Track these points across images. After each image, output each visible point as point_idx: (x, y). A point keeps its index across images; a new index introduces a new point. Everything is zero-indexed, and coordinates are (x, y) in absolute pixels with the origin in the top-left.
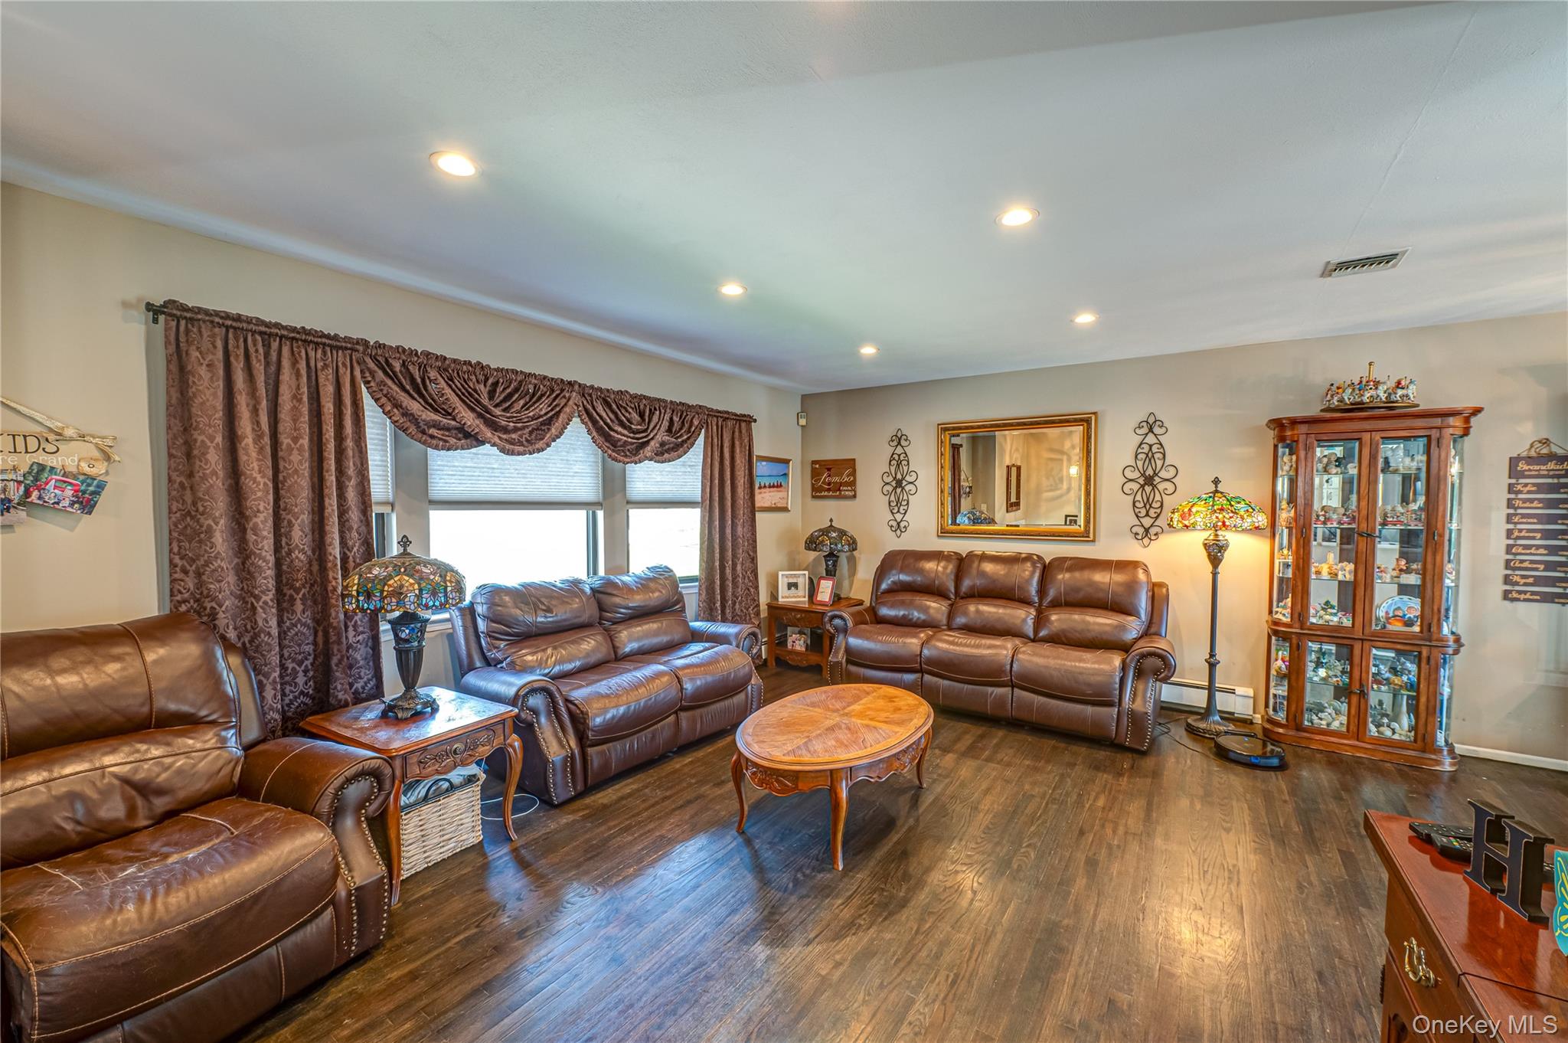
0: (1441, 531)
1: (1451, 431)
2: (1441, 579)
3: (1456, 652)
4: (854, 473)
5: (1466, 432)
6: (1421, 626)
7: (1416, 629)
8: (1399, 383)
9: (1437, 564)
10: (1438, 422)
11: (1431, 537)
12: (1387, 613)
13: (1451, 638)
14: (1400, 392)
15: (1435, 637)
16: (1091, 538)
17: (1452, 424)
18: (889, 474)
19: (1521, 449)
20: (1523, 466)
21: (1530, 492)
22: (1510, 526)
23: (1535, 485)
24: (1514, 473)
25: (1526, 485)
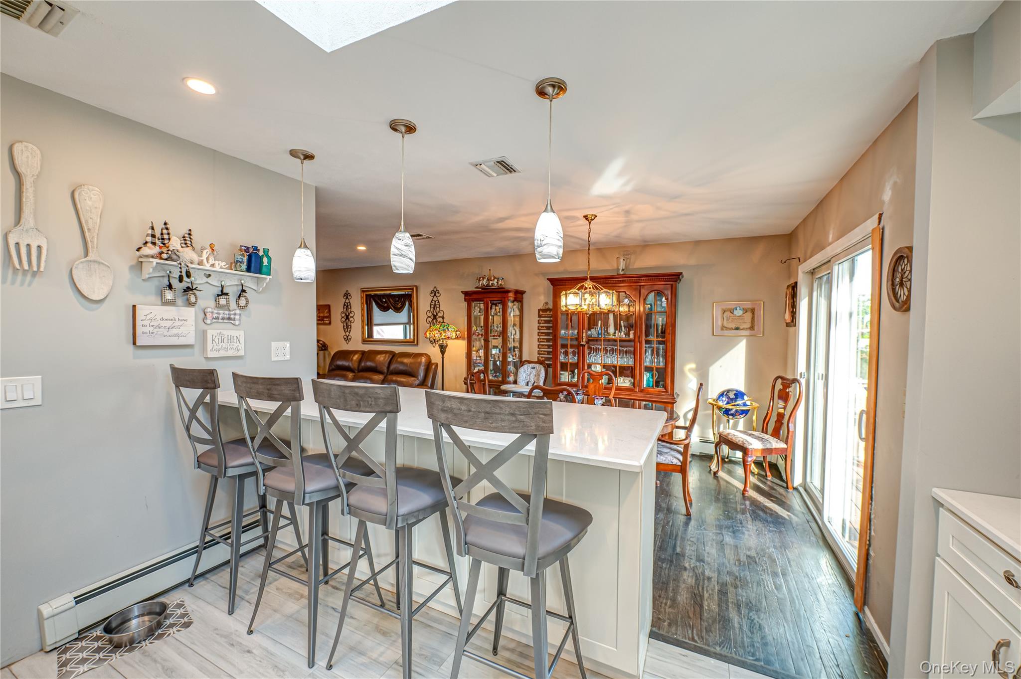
4: (329, 311)
16: (416, 343)
17: (509, 295)
18: (343, 312)
19: (541, 307)
20: (541, 313)
21: (543, 323)
22: (539, 337)
23: (544, 320)
24: (540, 316)
25: (542, 320)
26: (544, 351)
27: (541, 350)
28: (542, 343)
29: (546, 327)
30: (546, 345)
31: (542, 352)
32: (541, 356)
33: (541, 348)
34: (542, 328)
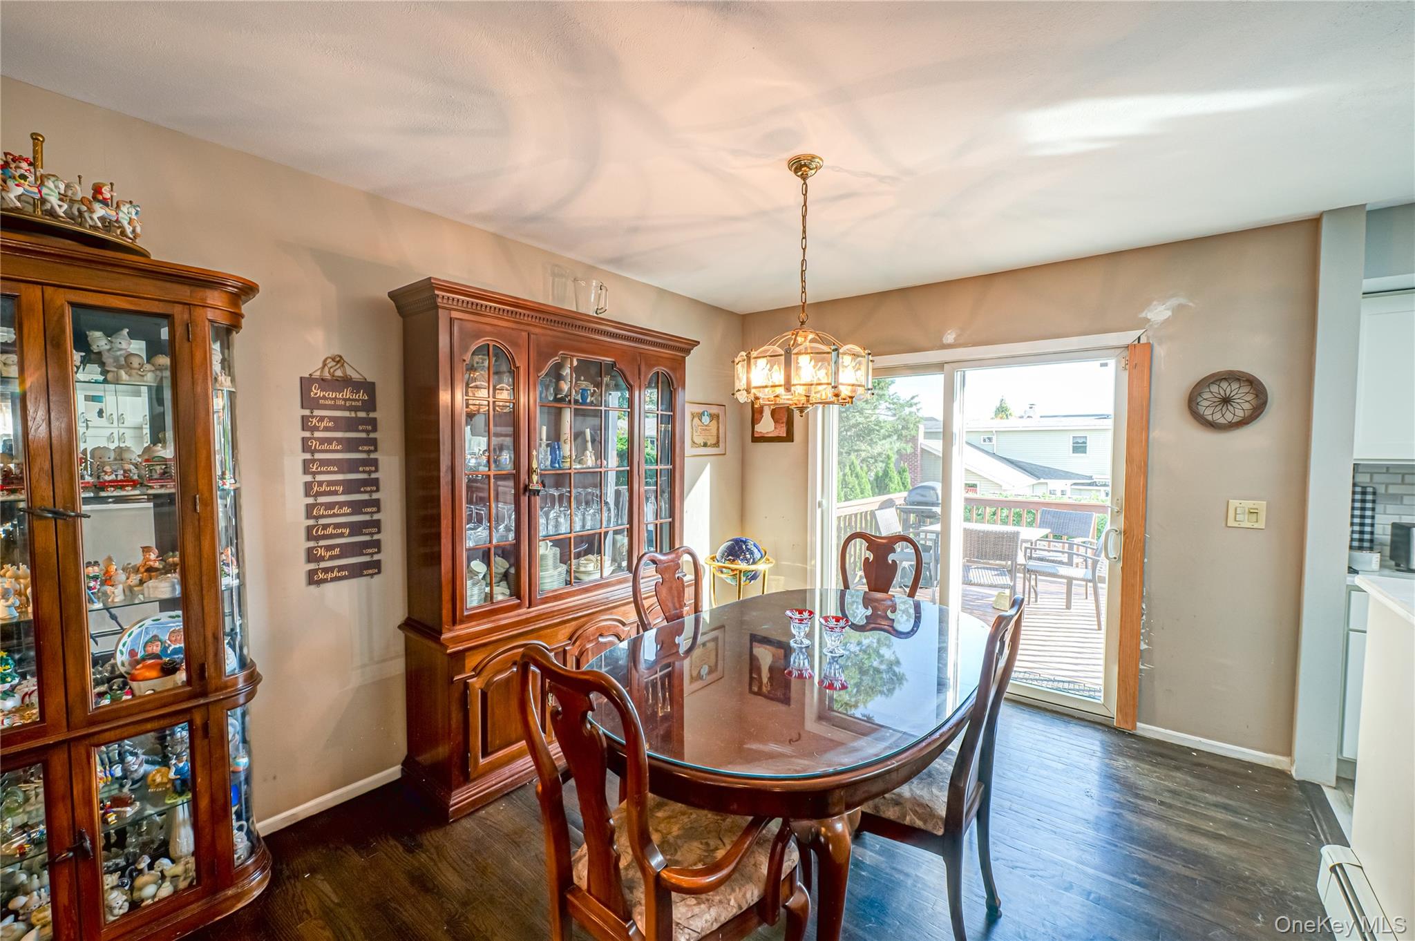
0: (206, 494)
1: (210, 314)
2: (214, 581)
3: (250, 696)
5: (235, 323)
6: (188, 670)
7: (181, 676)
8: (97, 190)
9: (205, 555)
10: (183, 292)
11: (190, 506)
12: (132, 653)
13: (241, 676)
14: (100, 211)
15: (213, 684)
17: (210, 301)
19: (312, 367)
20: (316, 392)
21: (326, 429)
22: (309, 478)
23: (331, 419)
24: (307, 401)
25: (322, 419)
26: (337, 526)
27: (322, 521)
28: (322, 500)
29: (339, 440)
30: (341, 504)
31: (330, 531)
32: (322, 543)
33: (323, 516)
34: (325, 446)
